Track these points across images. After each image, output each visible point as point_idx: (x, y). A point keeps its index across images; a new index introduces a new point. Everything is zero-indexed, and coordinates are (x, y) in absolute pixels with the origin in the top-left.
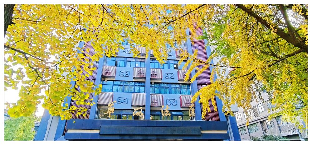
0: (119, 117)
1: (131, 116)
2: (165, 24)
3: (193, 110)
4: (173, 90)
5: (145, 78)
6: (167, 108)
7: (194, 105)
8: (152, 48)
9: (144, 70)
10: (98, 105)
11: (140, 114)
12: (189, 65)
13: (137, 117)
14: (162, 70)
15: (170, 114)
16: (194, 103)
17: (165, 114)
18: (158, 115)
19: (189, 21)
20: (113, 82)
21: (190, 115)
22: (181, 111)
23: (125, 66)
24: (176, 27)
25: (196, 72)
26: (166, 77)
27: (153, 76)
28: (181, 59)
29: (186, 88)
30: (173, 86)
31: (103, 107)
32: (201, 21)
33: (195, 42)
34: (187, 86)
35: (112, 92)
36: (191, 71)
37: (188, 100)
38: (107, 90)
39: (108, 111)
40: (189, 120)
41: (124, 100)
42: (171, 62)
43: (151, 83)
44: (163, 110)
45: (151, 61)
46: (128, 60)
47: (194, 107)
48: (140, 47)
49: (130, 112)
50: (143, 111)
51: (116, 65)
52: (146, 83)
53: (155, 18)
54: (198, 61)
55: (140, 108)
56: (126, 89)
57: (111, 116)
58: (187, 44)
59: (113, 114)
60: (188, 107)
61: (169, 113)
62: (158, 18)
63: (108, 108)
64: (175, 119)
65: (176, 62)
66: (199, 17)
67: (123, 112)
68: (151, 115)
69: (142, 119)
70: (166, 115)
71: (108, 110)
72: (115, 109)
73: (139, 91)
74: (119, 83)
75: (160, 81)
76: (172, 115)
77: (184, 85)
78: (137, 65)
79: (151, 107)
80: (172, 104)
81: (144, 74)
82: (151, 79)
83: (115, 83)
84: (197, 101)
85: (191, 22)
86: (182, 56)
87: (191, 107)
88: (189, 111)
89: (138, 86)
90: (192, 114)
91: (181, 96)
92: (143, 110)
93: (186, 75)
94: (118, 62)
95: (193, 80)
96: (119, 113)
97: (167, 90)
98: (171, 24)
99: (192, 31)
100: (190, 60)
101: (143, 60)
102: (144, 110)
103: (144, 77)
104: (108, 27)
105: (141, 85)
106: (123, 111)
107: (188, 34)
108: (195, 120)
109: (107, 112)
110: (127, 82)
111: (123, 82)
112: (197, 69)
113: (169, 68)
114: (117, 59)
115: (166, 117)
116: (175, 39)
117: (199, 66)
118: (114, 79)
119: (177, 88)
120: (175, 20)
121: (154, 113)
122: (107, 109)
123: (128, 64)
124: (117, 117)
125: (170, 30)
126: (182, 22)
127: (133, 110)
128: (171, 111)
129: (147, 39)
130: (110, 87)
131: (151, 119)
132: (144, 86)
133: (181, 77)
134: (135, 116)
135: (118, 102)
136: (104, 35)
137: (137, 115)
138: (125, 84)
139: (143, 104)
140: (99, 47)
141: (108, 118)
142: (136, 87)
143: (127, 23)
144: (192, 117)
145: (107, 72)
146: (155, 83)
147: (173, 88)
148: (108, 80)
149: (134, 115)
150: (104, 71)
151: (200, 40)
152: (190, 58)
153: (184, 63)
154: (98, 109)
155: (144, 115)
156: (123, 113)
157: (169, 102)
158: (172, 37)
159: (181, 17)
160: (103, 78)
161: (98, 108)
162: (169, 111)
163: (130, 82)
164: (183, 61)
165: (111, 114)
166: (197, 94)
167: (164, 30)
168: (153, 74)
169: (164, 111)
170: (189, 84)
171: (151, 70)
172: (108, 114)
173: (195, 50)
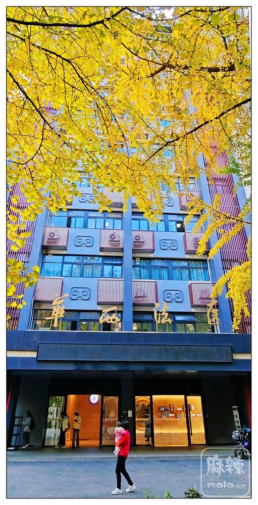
0: (74, 326)
1: (97, 324)
2: (158, 147)
3: (215, 311)
4: (176, 273)
5: (122, 250)
6: (165, 308)
7: (216, 301)
8: (134, 193)
9: (120, 235)
10: (36, 302)
11: (114, 320)
12: (206, 223)
13: (107, 326)
14: (153, 234)
15: (170, 321)
16: (217, 299)
17: (161, 319)
18: (148, 321)
19: (202, 140)
20: (64, 258)
21: (210, 323)
22: (193, 314)
23: (85, 226)
24: (178, 152)
25: (219, 237)
26: (162, 247)
27: (138, 246)
28: (189, 213)
29: (200, 268)
30: (175, 264)
31: (44, 307)
32: (226, 139)
33: (215, 179)
34: (202, 265)
35: (61, 276)
36: (209, 236)
37: (205, 291)
38: (51, 273)
39: (53, 315)
40: (208, 332)
41: (85, 293)
42: (171, 217)
43: (134, 258)
44: (158, 312)
45: (134, 217)
46: (90, 215)
47: (217, 306)
48: (112, 191)
49: (93, 316)
50: (120, 314)
51: (69, 225)
52: (125, 259)
53: (138, 136)
54: (222, 217)
55: (114, 308)
56: (88, 270)
57: (58, 324)
58: (199, 184)
59: (62, 319)
60: (205, 307)
61: (168, 317)
62: (145, 137)
63: (54, 308)
64: (180, 330)
65: (180, 219)
66: (223, 133)
67: (83, 316)
68: (135, 321)
69: (117, 331)
70: (163, 321)
71: (53, 312)
72: (65, 310)
73: (112, 275)
74: (73, 259)
75: (152, 256)
76: (175, 322)
77: (197, 263)
78: (107, 224)
79: (134, 305)
80: (174, 301)
81: (121, 242)
82: (134, 251)
83: (67, 259)
84: (223, 295)
85: (207, 142)
86: (192, 207)
87: (211, 305)
88: (208, 315)
89: (110, 264)
90: (213, 320)
91: (191, 284)
92: (118, 312)
93: (199, 243)
94: (73, 220)
95: (214, 252)
96: (74, 318)
97: (165, 273)
98: (170, 148)
99: (208, 159)
100: (208, 215)
101: (119, 216)
102: (121, 312)
103: (121, 246)
104: (51, 156)
105: (115, 262)
106: (82, 313)
107: (201, 165)
108: (219, 333)
109: (50, 315)
110: (89, 258)
111: (81, 257)
112: (221, 231)
113: (167, 229)
114: (71, 214)
115: (163, 326)
116: (178, 175)
117: (224, 227)
118: (65, 253)
119: (183, 268)
120: (178, 139)
121: (139, 318)
122: (52, 310)
123: (91, 223)
124: (69, 325)
125: (168, 157)
126: (190, 143)
127: (100, 312)
128: (172, 314)
129: (126, 176)
130: (57, 268)
131: (134, 329)
132: (121, 265)
133: (190, 247)
134: (103, 323)
135: (72, 296)
136: (45, 170)
137: (108, 322)
138: (85, 261)
139: (120, 300)
140: (35, 193)
141: (53, 328)
142: (105, 267)
143: (86, 147)
144: (213, 327)
145: (52, 239)
146: (142, 259)
147: (175, 268)
148: (53, 255)
149: (101, 321)
150: (47, 236)
151: (223, 176)
152: (207, 210)
153: (196, 219)
154: (35, 310)
155: (121, 321)
156: (81, 318)
157: (169, 295)
158: (171, 171)
159: (187, 134)
160: (45, 250)
161: (36, 308)
162: (169, 313)
163: (95, 258)
164: (194, 215)
165: (59, 319)
166: (221, 281)
167: (157, 157)
168: (138, 242)
169: (160, 314)
170: (206, 261)
171: (135, 234)
172: (53, 320)
173: (216, 196)
